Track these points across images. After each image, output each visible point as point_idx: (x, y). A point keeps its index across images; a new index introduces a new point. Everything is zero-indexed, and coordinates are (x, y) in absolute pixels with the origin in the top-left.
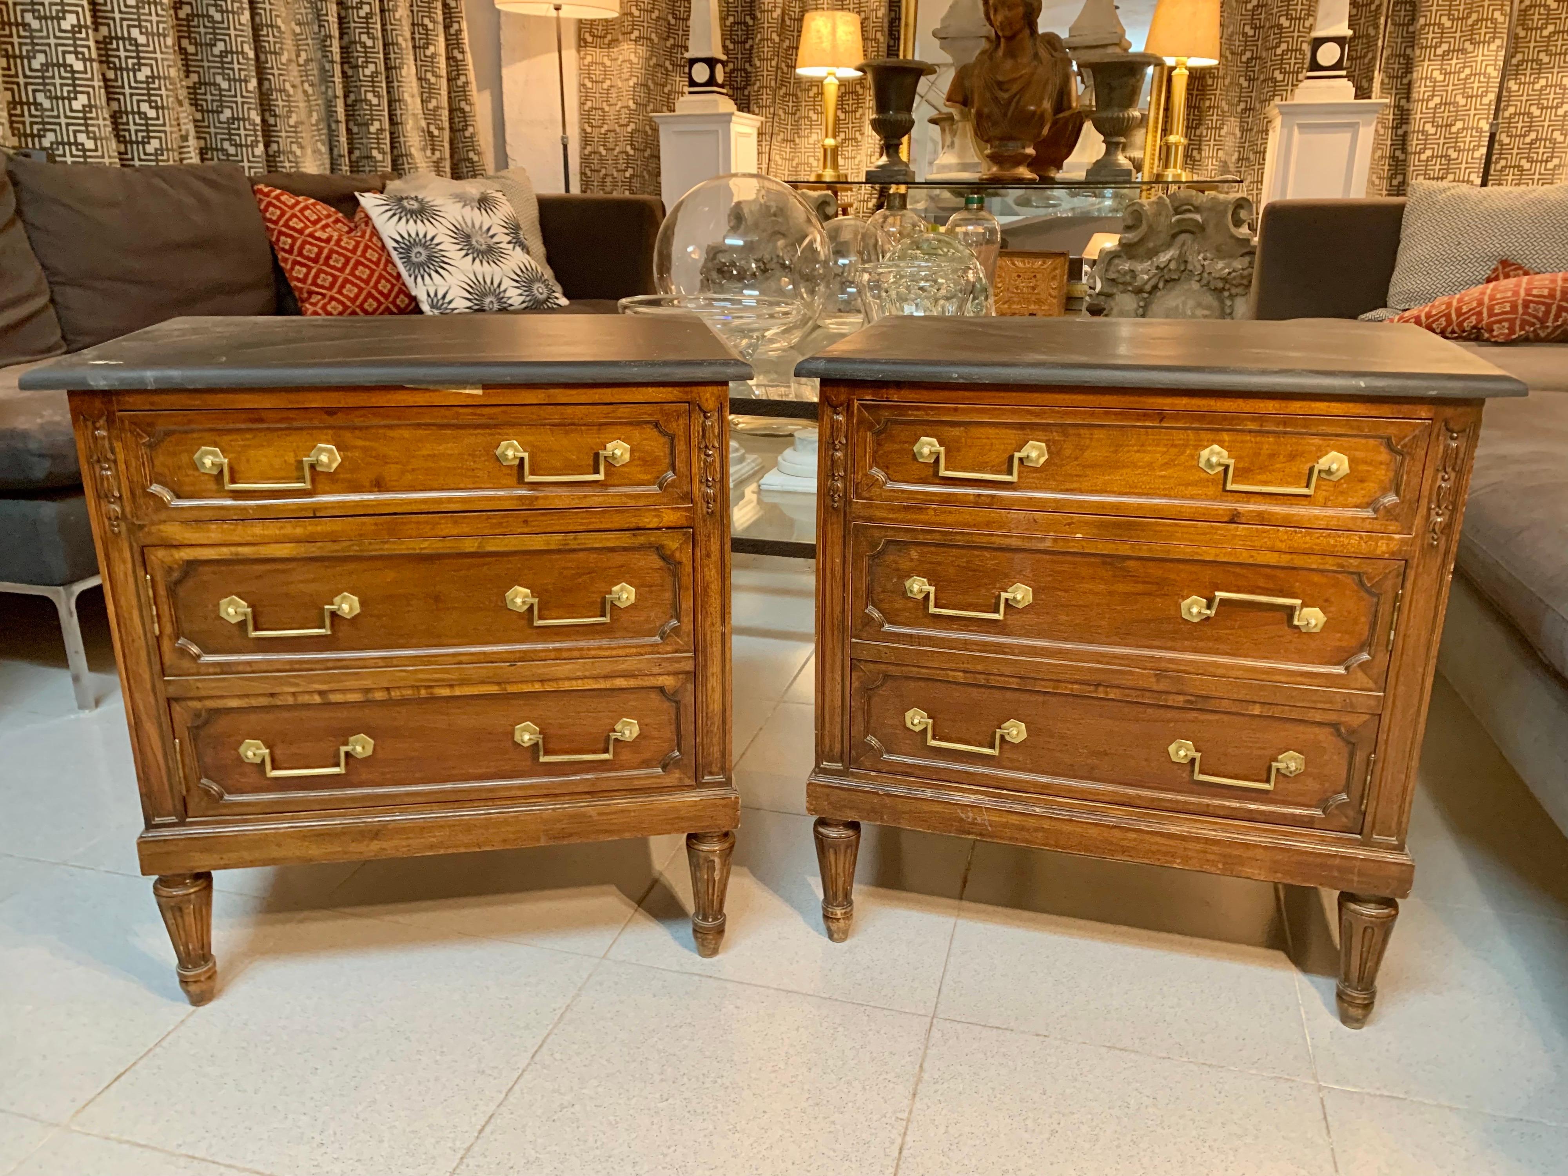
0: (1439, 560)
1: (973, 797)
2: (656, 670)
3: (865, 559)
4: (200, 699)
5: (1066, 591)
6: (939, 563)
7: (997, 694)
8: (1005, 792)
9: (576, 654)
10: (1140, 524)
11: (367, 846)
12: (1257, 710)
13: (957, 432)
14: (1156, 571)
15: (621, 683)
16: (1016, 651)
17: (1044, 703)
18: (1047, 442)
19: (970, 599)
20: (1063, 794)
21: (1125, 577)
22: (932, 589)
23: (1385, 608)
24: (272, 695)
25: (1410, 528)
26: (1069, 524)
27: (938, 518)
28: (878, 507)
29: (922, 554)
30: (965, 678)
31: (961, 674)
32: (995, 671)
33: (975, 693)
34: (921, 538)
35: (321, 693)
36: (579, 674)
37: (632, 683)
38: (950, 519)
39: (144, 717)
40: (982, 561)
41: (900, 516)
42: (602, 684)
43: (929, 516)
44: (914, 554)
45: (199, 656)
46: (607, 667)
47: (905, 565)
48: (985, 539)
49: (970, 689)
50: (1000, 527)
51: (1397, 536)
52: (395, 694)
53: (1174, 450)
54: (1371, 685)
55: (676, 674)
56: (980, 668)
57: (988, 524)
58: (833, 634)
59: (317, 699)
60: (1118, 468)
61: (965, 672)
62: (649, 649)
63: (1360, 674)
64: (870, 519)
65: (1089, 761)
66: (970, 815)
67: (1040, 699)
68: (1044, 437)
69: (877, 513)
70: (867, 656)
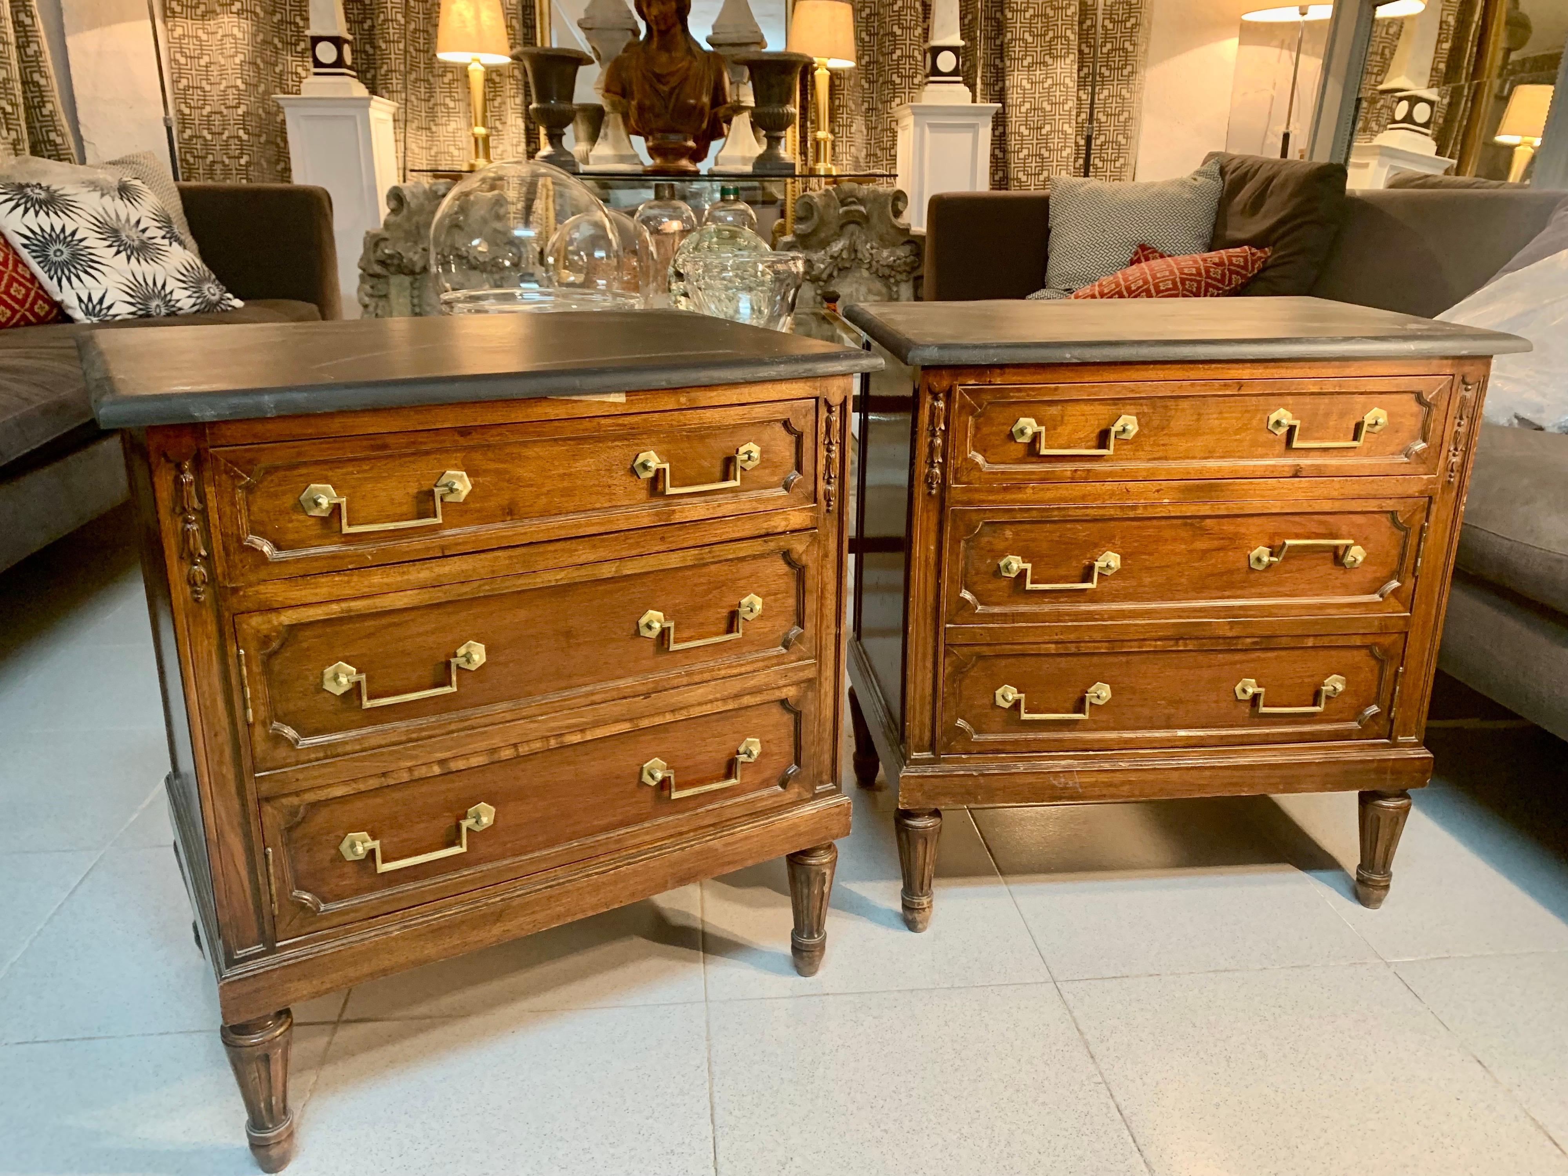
0: (1454, 494)
1: (1063, 763)
2: (782, 682)
3: (962, 544)
4: (297, 794)
5: (1150, 554)
6: (1033, 540)
7: (1085, 660)
8: (1091, 753)
9: (707, 676)
10: (1218, 485)
11: (490, 931)
12: (1310, 642)
13: (1054, 410)
14: (1228, 527)
15: (747, 700)
16: (1106, 616)
17: (1127, 662)
18: (1137, 415)
19: (1062, 572)
20: (1143, 745)
21: (1202, 535)
22: (1028, 566)
23: (1413, 541)
24: (384, 774)
25: (1435, 469)
26: (1158, 491)
27: (1036, 496)
28: (976, 490)
29: (1017, 533)
30: (1057, 649)
31: (1053, 646)
32: (1087, 638)
33: (1063, 662)
34: (1019, 517)
35: (442, 762)
36: (711, 697)
37: (758, 699)
38: (1049, 495)
39: (227, 828)
40: (1074, 534)
41: (1000, 497)
42: (731, 706)
43: (1028, 494)
44: (1009, 533)
45: (297, 742)
46: (735, 686)
47: (1000, 545)
48: (1079, 512)
49: (1061, 659)
50: (1095, 499)
51: (1425, 477)
52: (523, 750)
53: (1248, 415)
54: (1401, 608)
55: (797, 684)
56: (1072, 637)
57: (1083, 498)
58: (926, 622)
59: (437, 770)
60: (1201, 435)
61: (1056, 643)
62: (775, 661)
63: (1392, 600)
64: (969, 503)
65: (1166, 711)
66: (1063, 780)
67: (1124, 659)
68: (1135, 411)
69: (977, 496)
70: (960, 640)
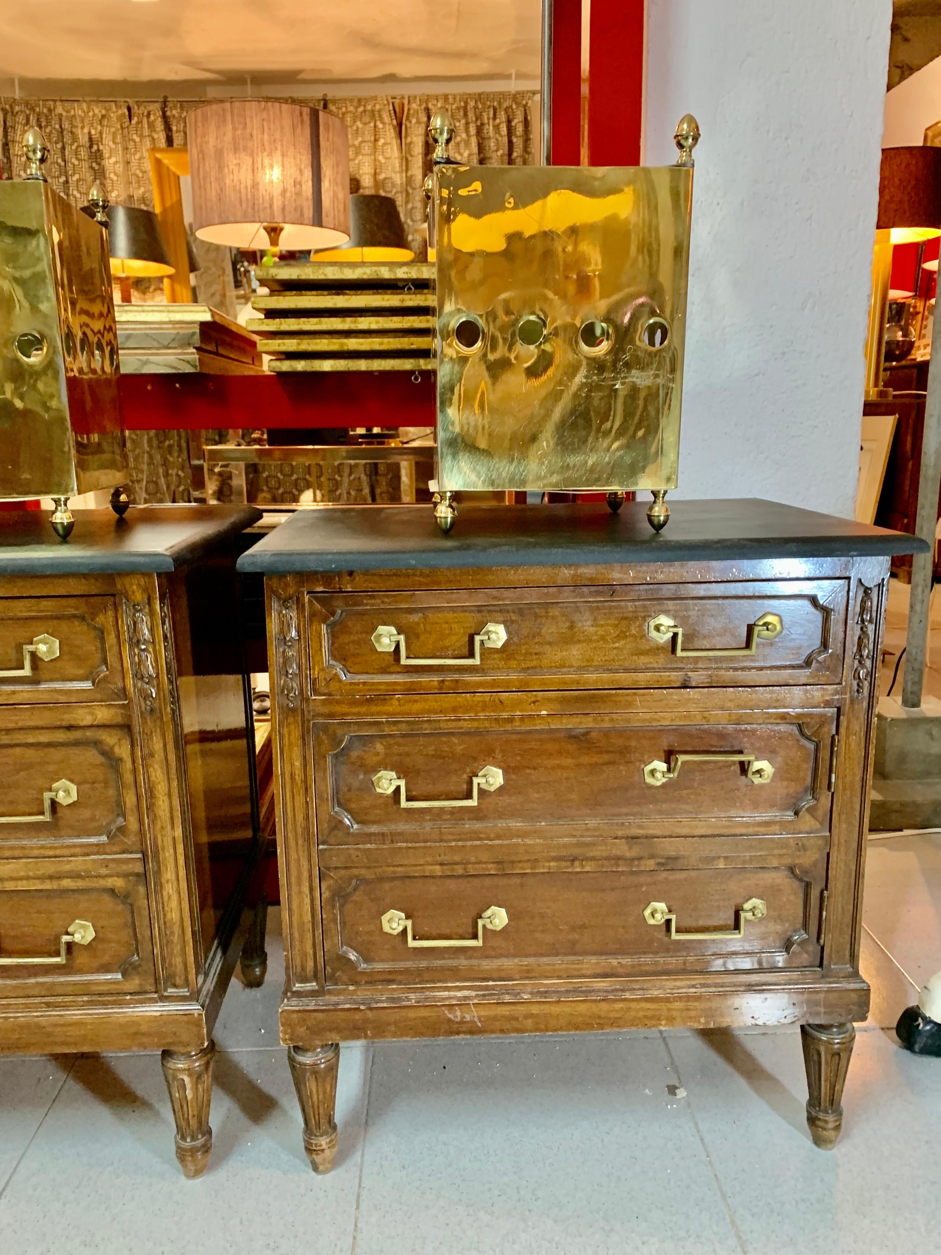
0: (865, 705)
1: (459, 994)
2: (105, 871)
3: (329, 759)
5: (535, 768)
6: (408, 754)
7: (476, 882)
8: (491, 983)
9: (17, 853)
10: (602, 696)
12: (721, 864)
13: (415, 618)
14: (617, 740)
15: (67, 883)
16: (492, 835)
17: (522, 885)
18: (504, 623)
19: (441, 787)
20: (548, 975)
21: (590, 749)
22: (402, 783)
23: (824, 753)
26: (534, 702)
27: (403, 708)
28: (338, 702)
29: (388, 747)
30: (442, 871)
31: (438, 868)
32: (473, 859)
33: (452, 885)
34: (387, 731)
36: (22, 874)
37: (80, 884)
38: (416, 707)
40: (451, 747)
41: (363, 709)
42: (48, 885)
43: (393, 706)
44: (379, 747)
46: (49, 867)
47: (372, 760)
48: (452, 725)
49: (448, 881)
50: (467, 711)
53: (625, 622)
54: (818, 826)
55: (126, 875)
56: (457, 858)
57: (454, 710)
58: (297, 844)
60: (575, 643)
61: (442, 864)
62: (95, 849)
63: (808, 817)
64: (331, 715)
65: (570, 937)
66: (458, 1013)
67: (518, 881)
68: (502, 619)
69: (338, 709)
70: (335, 862)
